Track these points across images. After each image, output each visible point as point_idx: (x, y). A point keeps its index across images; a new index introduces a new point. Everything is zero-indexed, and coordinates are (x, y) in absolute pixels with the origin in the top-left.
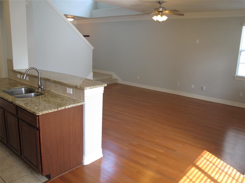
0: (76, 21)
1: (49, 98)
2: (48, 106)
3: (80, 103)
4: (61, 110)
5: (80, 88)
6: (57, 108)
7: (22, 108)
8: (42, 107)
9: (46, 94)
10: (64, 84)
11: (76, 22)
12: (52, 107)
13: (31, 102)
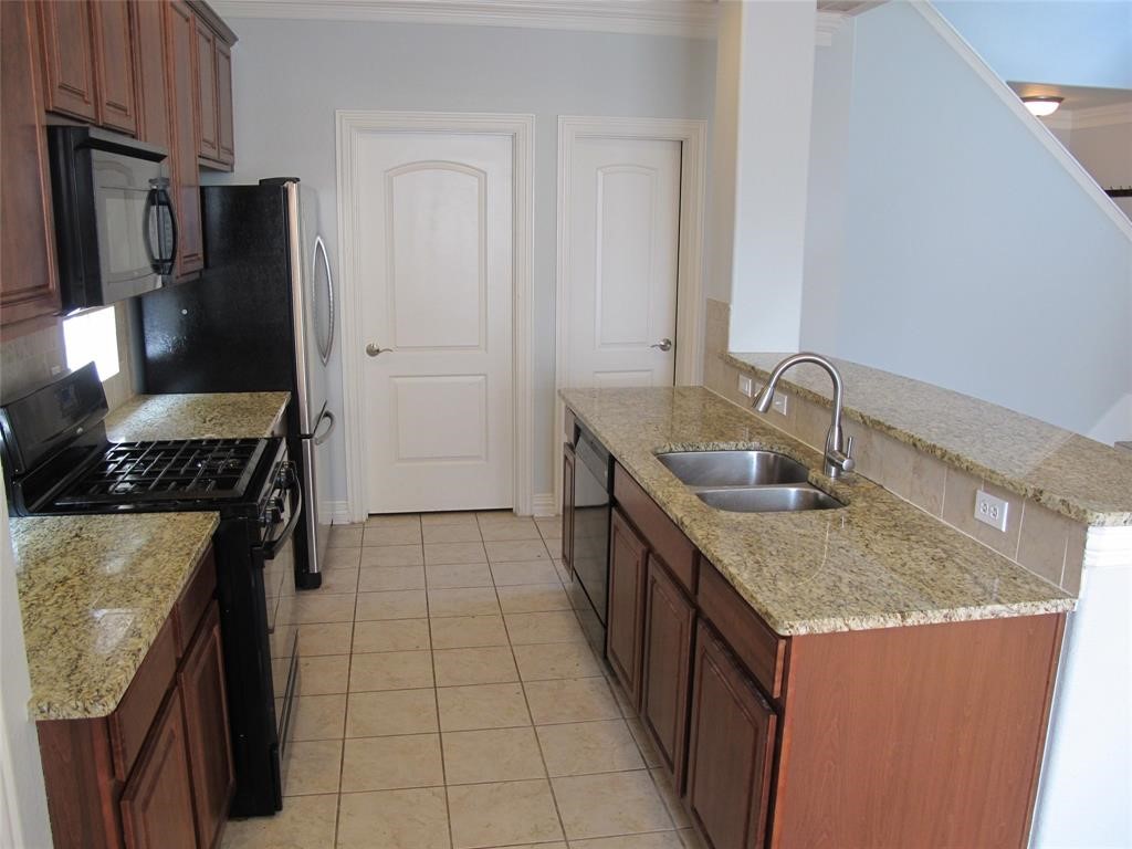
0: (1069, 114)
1: (869, 534)
2: (850, 584)
3: (1045, 599)
4: (920, 626)
5: (1064, 510)
6: (901, 612)
7: (719, 568)
8: (819, 588)
9: (860, 504)
10: (964, 466)
11: (1068, 122)
12: (871, 598)
13: (772, 542)
